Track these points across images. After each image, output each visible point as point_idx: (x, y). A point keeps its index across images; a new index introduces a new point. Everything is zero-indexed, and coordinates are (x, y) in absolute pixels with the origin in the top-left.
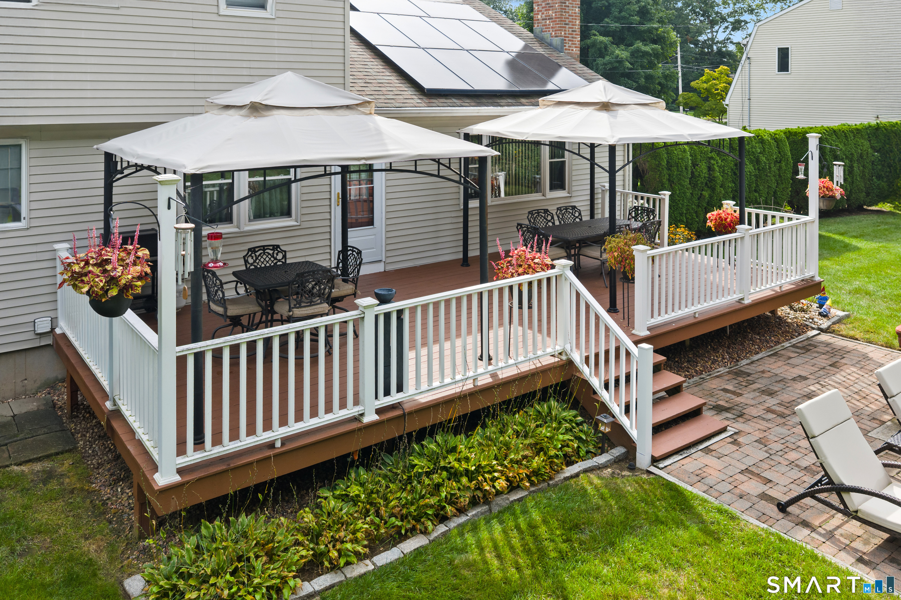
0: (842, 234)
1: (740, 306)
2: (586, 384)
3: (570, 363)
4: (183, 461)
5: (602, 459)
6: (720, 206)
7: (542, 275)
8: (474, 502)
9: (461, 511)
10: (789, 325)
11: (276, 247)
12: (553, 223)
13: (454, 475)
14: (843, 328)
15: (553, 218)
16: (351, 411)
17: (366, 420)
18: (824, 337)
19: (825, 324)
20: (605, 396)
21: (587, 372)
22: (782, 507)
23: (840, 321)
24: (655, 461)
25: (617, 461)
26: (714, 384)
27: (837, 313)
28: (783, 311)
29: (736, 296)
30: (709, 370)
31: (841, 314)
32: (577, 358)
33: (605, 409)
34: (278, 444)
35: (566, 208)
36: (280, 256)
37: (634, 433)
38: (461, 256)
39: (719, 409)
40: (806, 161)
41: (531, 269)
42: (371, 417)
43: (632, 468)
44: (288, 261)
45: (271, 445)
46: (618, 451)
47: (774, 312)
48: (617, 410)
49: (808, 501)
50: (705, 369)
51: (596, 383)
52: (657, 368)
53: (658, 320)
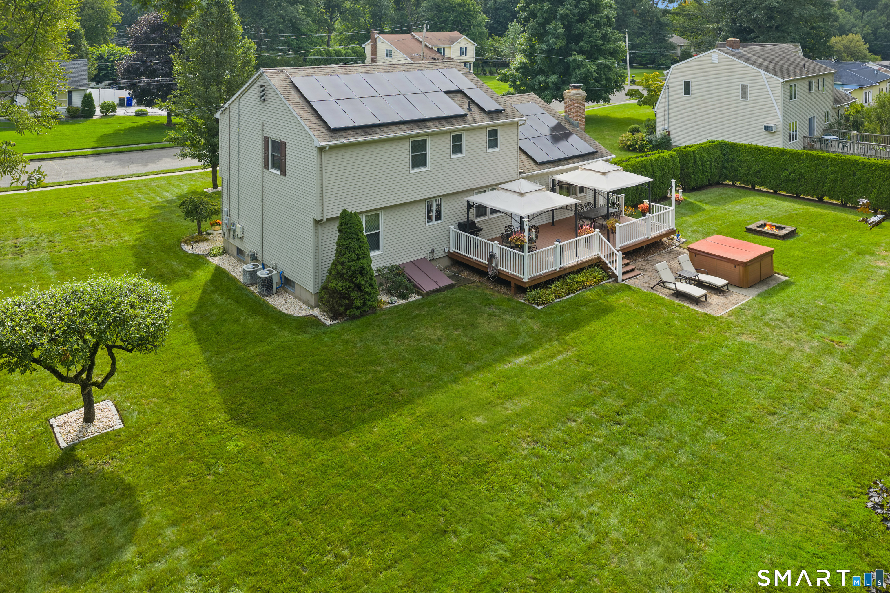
0: (700, 202)
2: (605, 263)
3: (600, 257)
4: (528, 277)
5: (610, 280)
6: (642, 202)
7: (592, 234)
8: (583, 288)
9: (580, 290)
10: (665, 245)
13: (577, 282)
14: (683, 246)
16: (553, 268)
18: (677, 249)
19: (678, 244)
20: (610, 265)
21: (605, 260)
22: (652, 288)
23: (683, 243)
24: (623, 280)
25: (613, 281)
26: (639, 263)
27: (683, 240)
28: (665, 240)
29: (646, 236)
30: (637, 259)
31: (684, 240)
32: (602, 256)
33: (610, 268)
34: (542, 275)
37: (617, 274)
39: (639, 269)
40: (671, 189)
41: (589, 232)
42: (558, 270)
43: (617, 282)
46: (613, 279)
47: (661, 240)
48: (613, 269)
49: (658, 287)
50: (636, 259)
51: (607, 262)
52: (623, 258)
53: (623, 245)
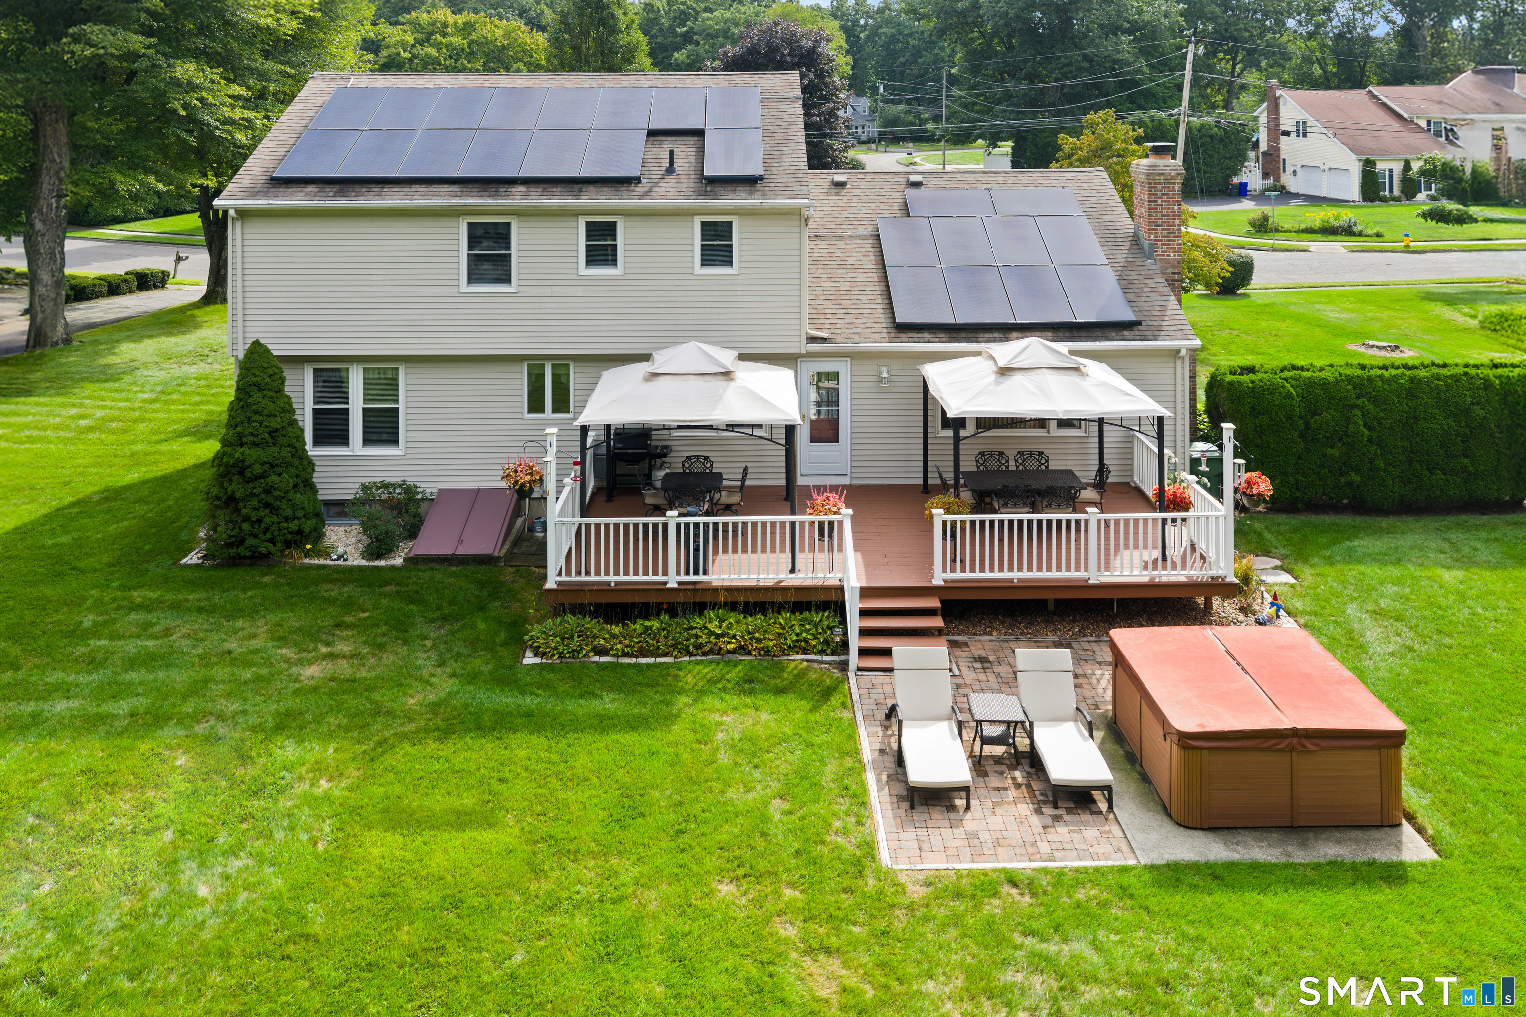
1: (1085, 584)
4: (559, 579)
5: (829, 658)
8: (712, 652)
9: (703, 654)
11: (706, 458)
12: (1007, 467)
15: (1007, 461)
16: (660, 578)
17: (668, 586)
24: (859, 669)
25: (840, 663)
34: (613, 585)
35: (1031, 454)
36: (708, 465)
38: (921, 481)
42: (672, 585)
43: (844, 670)
44: (714, 471)
45: (609, 584)
